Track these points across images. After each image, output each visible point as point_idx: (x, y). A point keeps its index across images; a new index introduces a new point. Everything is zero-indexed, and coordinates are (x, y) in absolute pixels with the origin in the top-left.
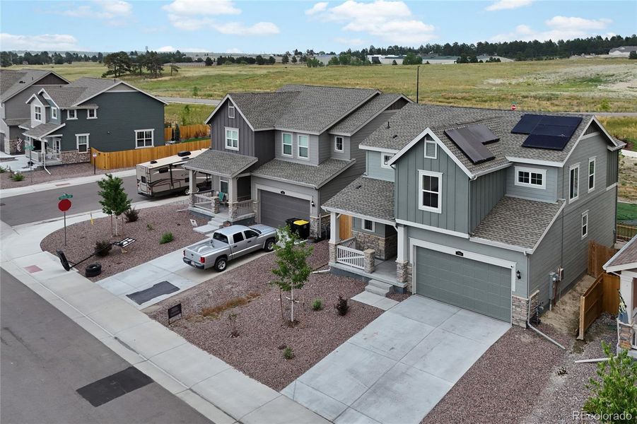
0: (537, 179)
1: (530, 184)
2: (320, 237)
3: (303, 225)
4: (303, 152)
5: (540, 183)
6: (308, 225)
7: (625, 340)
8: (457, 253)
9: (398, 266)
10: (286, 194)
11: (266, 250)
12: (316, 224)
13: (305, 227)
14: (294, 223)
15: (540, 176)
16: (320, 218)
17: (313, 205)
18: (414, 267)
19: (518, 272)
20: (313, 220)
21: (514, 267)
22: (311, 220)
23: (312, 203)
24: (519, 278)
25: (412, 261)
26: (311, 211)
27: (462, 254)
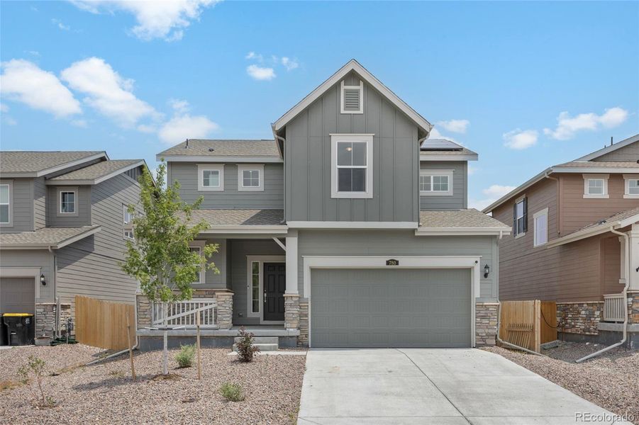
0: (441, 183)
1: (432, 192)
3: (24, 318)
5: (445, 188)
6: (32, 318)
8: (388, 262)
12: (50, 315)
13: (28, 322)
14: (4, 315)
15: (445, 179)
16: (58, 303)
17: (43, 284)
18: (310, 302)
19: (487, 267)
20: (42, 310)
21: (479, 262)
22: (38, 310)
23: (42, 279)
24: (486, 275)
25: (307, 294)
26: (38, 295)
27: (397, 263)
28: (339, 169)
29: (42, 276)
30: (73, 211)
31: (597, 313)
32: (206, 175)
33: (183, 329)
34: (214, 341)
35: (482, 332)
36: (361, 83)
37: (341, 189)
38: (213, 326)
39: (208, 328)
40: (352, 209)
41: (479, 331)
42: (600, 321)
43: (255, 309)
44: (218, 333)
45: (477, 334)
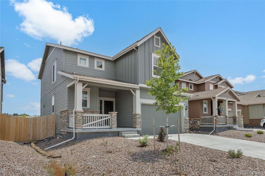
9: (137, 117)
19: (187, 107)
21: (185, 105)
28: (154, 66)
31: (199, 122)
33: (96, 129)
34: (110, 134)
36: (160, 37)
37: (154, 74)
38: (108, 127)
39: (105, 128)
41: (185, 127)
44: (113, 130)
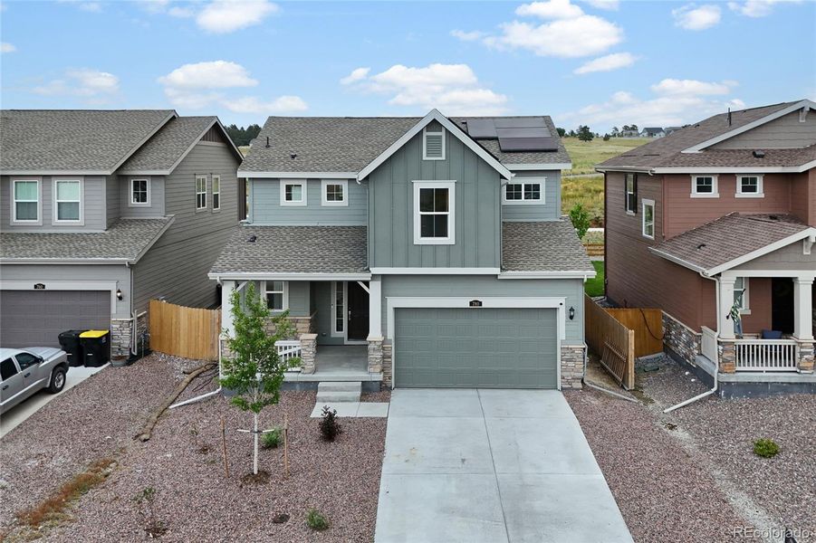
0: (533, 191)
1: (523, 201)
2: (135, 354)
3: (100, 338)
4: (67, 210)
5: (537, 196)
6: (108, 336)
7: (729, 361)
8: (471, 304)
9: (371, 346)
10: (47, 288)
11: (51, 390)
12: (127, 331)
13: (104, 340)
14: (81, 336)
15: (537, 187)
16: (135, 318)
17: (120, 298)
18: (393, 344)
19: (572, 310)
20: (118, 326)
21: (564, 304)
22: (114, 326)
23: (119, 294)
24: (571, 317)
25: (391, 335)
26: (113, 311)
27: (481, 304)
28: (422, 215)
29: (119, 291)
30: (145, 201)
31: (696, 345)
32: (289, 188)
34: (297, 386)
35: (569, 375)
36: (444, 130)
37: (423, 235)
38: (298, 369)
39: (291, 372)
40: (435, 255)
41: (565, 374)
42: (698, 354)
43: (339, 328)
45: (563, 378)
